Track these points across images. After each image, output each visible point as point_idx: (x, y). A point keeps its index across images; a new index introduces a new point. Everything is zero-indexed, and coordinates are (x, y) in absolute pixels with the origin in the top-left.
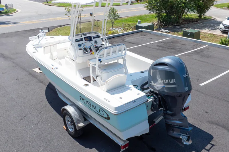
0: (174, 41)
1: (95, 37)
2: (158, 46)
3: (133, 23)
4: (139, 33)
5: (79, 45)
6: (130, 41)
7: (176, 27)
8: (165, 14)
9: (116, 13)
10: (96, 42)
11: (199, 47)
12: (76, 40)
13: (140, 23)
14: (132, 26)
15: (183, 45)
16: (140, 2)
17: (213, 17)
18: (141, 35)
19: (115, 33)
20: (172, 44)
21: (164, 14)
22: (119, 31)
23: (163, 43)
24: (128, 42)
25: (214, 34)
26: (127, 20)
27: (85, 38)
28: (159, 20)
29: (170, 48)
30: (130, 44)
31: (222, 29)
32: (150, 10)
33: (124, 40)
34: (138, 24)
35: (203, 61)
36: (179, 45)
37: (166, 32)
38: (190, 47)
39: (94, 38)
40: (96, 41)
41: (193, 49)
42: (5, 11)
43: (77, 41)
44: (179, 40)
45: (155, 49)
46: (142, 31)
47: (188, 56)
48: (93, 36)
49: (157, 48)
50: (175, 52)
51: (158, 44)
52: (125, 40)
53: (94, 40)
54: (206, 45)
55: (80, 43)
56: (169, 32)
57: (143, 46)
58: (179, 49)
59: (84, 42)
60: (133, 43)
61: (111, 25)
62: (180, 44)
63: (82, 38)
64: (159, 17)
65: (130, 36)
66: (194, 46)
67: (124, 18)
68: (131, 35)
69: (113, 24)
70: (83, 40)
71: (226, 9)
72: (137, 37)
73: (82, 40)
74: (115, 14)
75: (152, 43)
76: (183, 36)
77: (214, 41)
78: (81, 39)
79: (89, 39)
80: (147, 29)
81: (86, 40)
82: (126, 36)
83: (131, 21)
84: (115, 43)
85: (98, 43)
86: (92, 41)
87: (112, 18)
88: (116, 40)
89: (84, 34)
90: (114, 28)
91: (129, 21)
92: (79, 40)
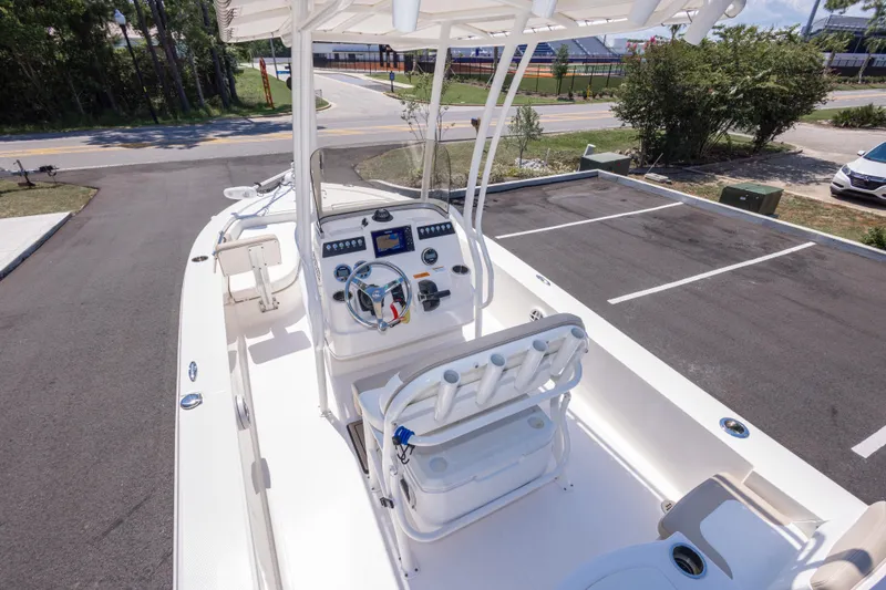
0: (693, 216)
1: (427, 233)
2: (646, 228)
3: (572, 149)
4: (588, 180)
5: (342, 272)
6: (563, 203)
7: (690, 169)
8: (664, 132)
9: (536, 122)
10: (430, 257)
11: (786, 248)
12: (325, 245)
13: (591, 151)
14: (569, 157)
15: (726, 231)
16: (591, 99)
17: (795, 147)
18: (596, 187)
19: (525, 176)
20: (689, 224)
21: (662, 131)
22: (535, 168)
23: (660, 219)
24: (559, 206)
25: (811, 200)
26: (559, 141)
27: (375, 235)
28: (646, 145)
29: (687, 238)
30: (563, 212)
31: (841, 186)
32: (625, 117)
33: (546, 199)
34: (588, 154)
35: (819, 312)
36: (710, 230)
37: (662, 182)
38: (753, 243)
39: (422, 237)
40: (431, 252)
41: (768, 253)
43: (330, 250)
44: (710, 215)
45: (637, 236)
46: (596, 176)
47: (755, 278)
48: (419, 229)
49: (643, 234)
50: (705, 257)
51: (646, 222)
52: (550, 199)
53: (421, 245)
54: (808, 241)
55: (350, 260)
56: (670, 183)
57: (601, 222)
58: (714, 247)
59: (368, 255)
60: (572, 212)
61: (518, 151)
62: (716, 227)
63: (363, 239)
64: (647, 138)
65: (563, 188)
66: (767, 240)
67: (551, 136)
69: (522, 151)
70: (363, 247)
71: (827, 126)
72: (582, 191)
73: (356, 245)
74: (531, 125)
75: (629, 216)
76: (720, 201)
77: (816, 223)
78: (356, 239)
79: (398, 240)
80: (610, 169)
81: (382, 248)
82: (554, 186)
83: (569, 145)
84: (521, 206)
85: (437, 265)
86: (413, 249)
87: (522, 134)
88: (525, 194)
89: (377, 213)
90: (524, 161)
91: (562, 144)
92: (341, 245)
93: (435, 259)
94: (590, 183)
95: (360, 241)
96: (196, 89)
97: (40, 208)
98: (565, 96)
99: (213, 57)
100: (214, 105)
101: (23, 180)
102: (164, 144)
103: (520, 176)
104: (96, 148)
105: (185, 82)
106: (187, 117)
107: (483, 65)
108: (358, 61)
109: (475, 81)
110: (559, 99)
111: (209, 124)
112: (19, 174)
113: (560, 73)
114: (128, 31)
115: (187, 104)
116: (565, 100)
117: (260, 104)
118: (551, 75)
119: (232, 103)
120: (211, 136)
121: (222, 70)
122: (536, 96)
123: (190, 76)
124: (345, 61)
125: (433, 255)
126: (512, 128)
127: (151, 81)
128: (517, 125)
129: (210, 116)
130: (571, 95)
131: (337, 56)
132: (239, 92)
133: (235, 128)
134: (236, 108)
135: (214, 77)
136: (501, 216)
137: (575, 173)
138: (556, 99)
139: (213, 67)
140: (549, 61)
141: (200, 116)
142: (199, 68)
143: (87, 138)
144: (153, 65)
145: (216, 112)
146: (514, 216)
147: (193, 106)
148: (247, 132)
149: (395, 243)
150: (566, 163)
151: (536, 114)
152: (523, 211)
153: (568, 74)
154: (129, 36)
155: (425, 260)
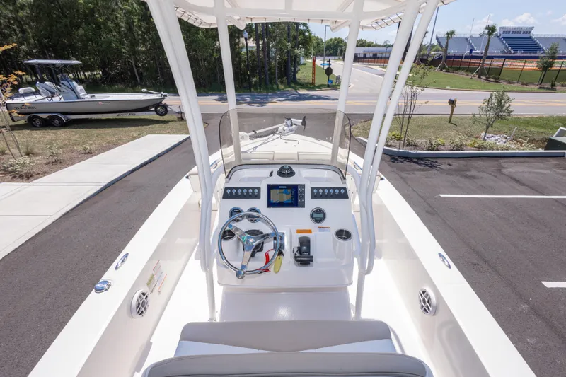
1: (319, 194)
3: (542, 130)
5: (236, 213)
6: (518, 176)
9: (507, 105)
10: (318, 216)
12: (226, 188)
13: (562, 134)
14: (536, 137)
18: (558, 167)
19: (485, 148)
22: (498, 142)
24: (512, 178)
26: (528, 122)
27: (270, 188)
30: (515, 185)
33: (500, 170)
34: (557, 136)
39: (314, 196)
40: (319, 211)
42: (334, 84)
43: (229, 194)
48: (312, 189)
52: (504, 171)
55: (245, 205)
57: (556, 200)
59: (261, 203)
60: (523, 185)
61: (485, 127)
63: (259, 189)
65: (520, 162)
67: (522, 117)
68: (527, 159)
69: (488, 127)
70: (258, 196)
72: (541, 168)
73: (252, 194)
74: (502, 107)
78: (253, 189)
79: (290, 196)
81: (274, 200)
82: (512, 160)
83: (539, 126)
84: (473, 173)
85: (323, 224)
86: (303, 205)
87: (492, 113)
88: (480, 163)
89: (282, 168)
90: (488, 135)
91: (532, 125)
92: (240, 191)
93: (322, 219)
94: (553, 162)
95: (256, 191)
96: (275, 74)
97: (180, 131)
98: (548, 85)
99: (288, 56)
100: (282, 83)
101: (180, 116)
102: (249, 104)
103: (480, 148)
104: (220, 103)
105: (270, 70)
106: (267, 89)
107: (473, 61)
108: (378, 58)
109: (463, 72)
110: (540, 88)
111: (276, 92)
112: (178, 113)
113: (546, 67)
114: (248, 42)
115: (268, 82)
116: (547, 89)
117: (308, 83)
118: (536, 68)
119: (293, 82)
120: (274, 100)
121: (291, 62)
122: (516, 85)
123: (273, 66)
124: (370, 58)
125: (321, 215)
126: (482, 108)
127: (253, 69)
128: (488, 106)
129: (278, 89)
130: (553, 85)
131: (365, 55)
132: (298, 76)
133: (287, 97)
134: (293, 85)
135: (286, 67)
136: (451, 178)
137: (540, 150)
138: (536, 88)
139: (286, 62)
140: (536, 58)
141: (273, 89)
142: (279, 62)
143: (216, 97)
144: (256, 60)
145: (282, 87)
146: (463, 180)
147: (271, 83)
148: (293, 99)
149: (286, 198)
150: (531, 141)
151: (508, 99)
152: (474, 177)
153: (553, 68)
154: (249, 45)
155: (313, 217)
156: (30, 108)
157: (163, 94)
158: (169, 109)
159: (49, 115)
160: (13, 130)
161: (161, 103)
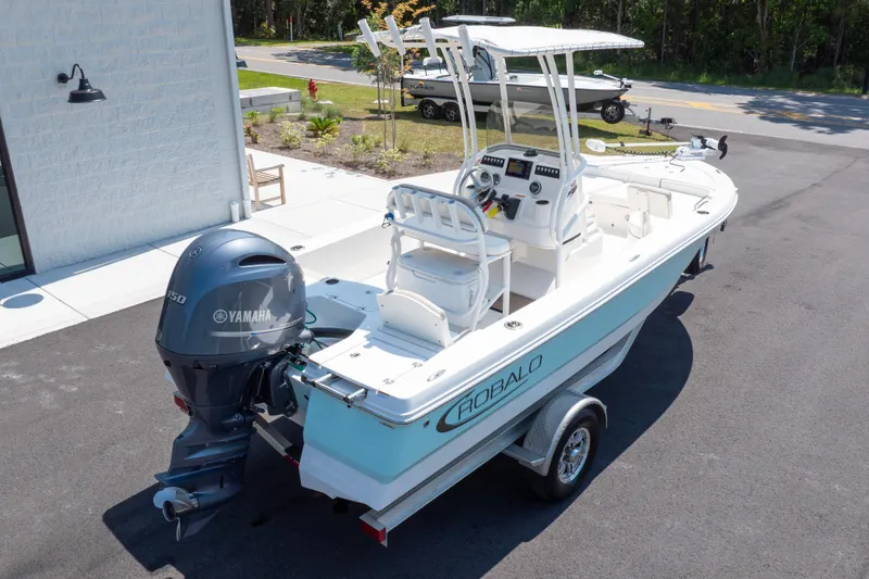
5: (485, 176)
10: (534, 188)
27: (511, 160)
39: (537, 172)
40: (537, 184)
43: (485, 161)
48: (538, 167)
53: (534, 177)
55: (492, 170)
59: (501, 171)
70: (502, 166)
73: (499, 163)
78: (500, 159)
79: (522, 169)
81: (511, 170)
85: (536, 194)
86: (527, 178)
89: (528, 150)
92: (492, 160)
95: (502, 161)
101: (645, 127)
125: (537, 188)
149: (519, 171)
155: (531, 188)
156: (426, 88)
157: (625, 81)
158: (627, 112)
159: (447, 101)
160: (397, 118)
161: (618, 98)
